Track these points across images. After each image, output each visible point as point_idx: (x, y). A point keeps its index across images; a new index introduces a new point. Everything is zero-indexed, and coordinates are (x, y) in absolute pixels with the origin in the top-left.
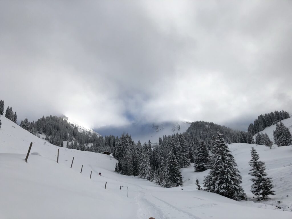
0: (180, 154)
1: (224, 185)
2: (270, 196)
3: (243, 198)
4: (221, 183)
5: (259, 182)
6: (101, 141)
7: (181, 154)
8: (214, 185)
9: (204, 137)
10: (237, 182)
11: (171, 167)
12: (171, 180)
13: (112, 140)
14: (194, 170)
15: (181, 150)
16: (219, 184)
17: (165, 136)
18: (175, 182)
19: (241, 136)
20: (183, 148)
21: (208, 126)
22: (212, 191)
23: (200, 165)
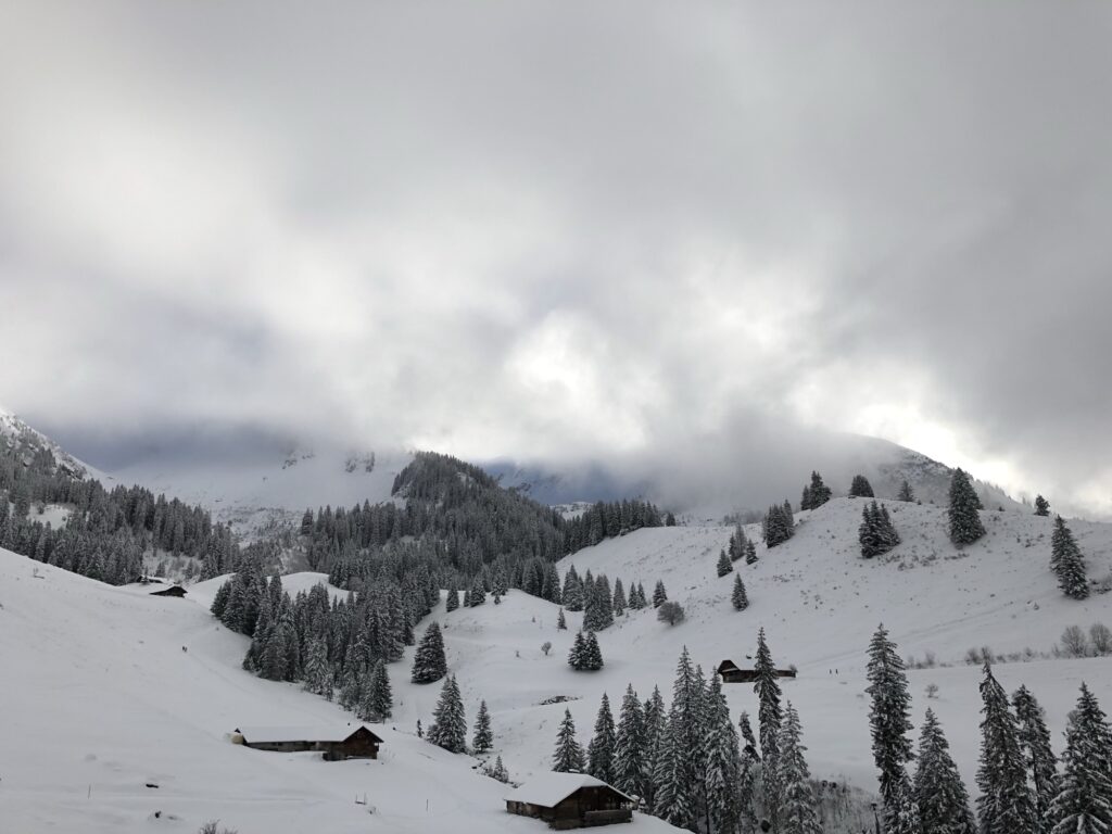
0: (385, 634)
1: (447, 738)
2: (488, 749)
3: (463, 750)
4: (445, 735)
5: (480, 735)
6: (105, 508)
7: (389, 632)
8: (437, 735)
9: (447, 525)
10: (461, 734)
11: (378, 686)
12: (376, 708)
13: (142, 508)
14: (410, 676)
15: (388, 625)
16: (443, 736)
17: (324, 509)
18: (381, 711)
19: (534, 570)
20: (394, 620)
21: (467, 480)
22: (435, 743)
23: (424, 671)
